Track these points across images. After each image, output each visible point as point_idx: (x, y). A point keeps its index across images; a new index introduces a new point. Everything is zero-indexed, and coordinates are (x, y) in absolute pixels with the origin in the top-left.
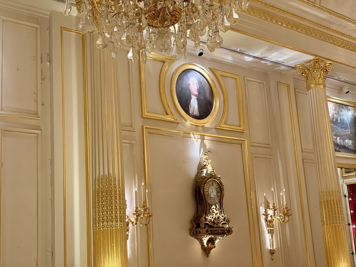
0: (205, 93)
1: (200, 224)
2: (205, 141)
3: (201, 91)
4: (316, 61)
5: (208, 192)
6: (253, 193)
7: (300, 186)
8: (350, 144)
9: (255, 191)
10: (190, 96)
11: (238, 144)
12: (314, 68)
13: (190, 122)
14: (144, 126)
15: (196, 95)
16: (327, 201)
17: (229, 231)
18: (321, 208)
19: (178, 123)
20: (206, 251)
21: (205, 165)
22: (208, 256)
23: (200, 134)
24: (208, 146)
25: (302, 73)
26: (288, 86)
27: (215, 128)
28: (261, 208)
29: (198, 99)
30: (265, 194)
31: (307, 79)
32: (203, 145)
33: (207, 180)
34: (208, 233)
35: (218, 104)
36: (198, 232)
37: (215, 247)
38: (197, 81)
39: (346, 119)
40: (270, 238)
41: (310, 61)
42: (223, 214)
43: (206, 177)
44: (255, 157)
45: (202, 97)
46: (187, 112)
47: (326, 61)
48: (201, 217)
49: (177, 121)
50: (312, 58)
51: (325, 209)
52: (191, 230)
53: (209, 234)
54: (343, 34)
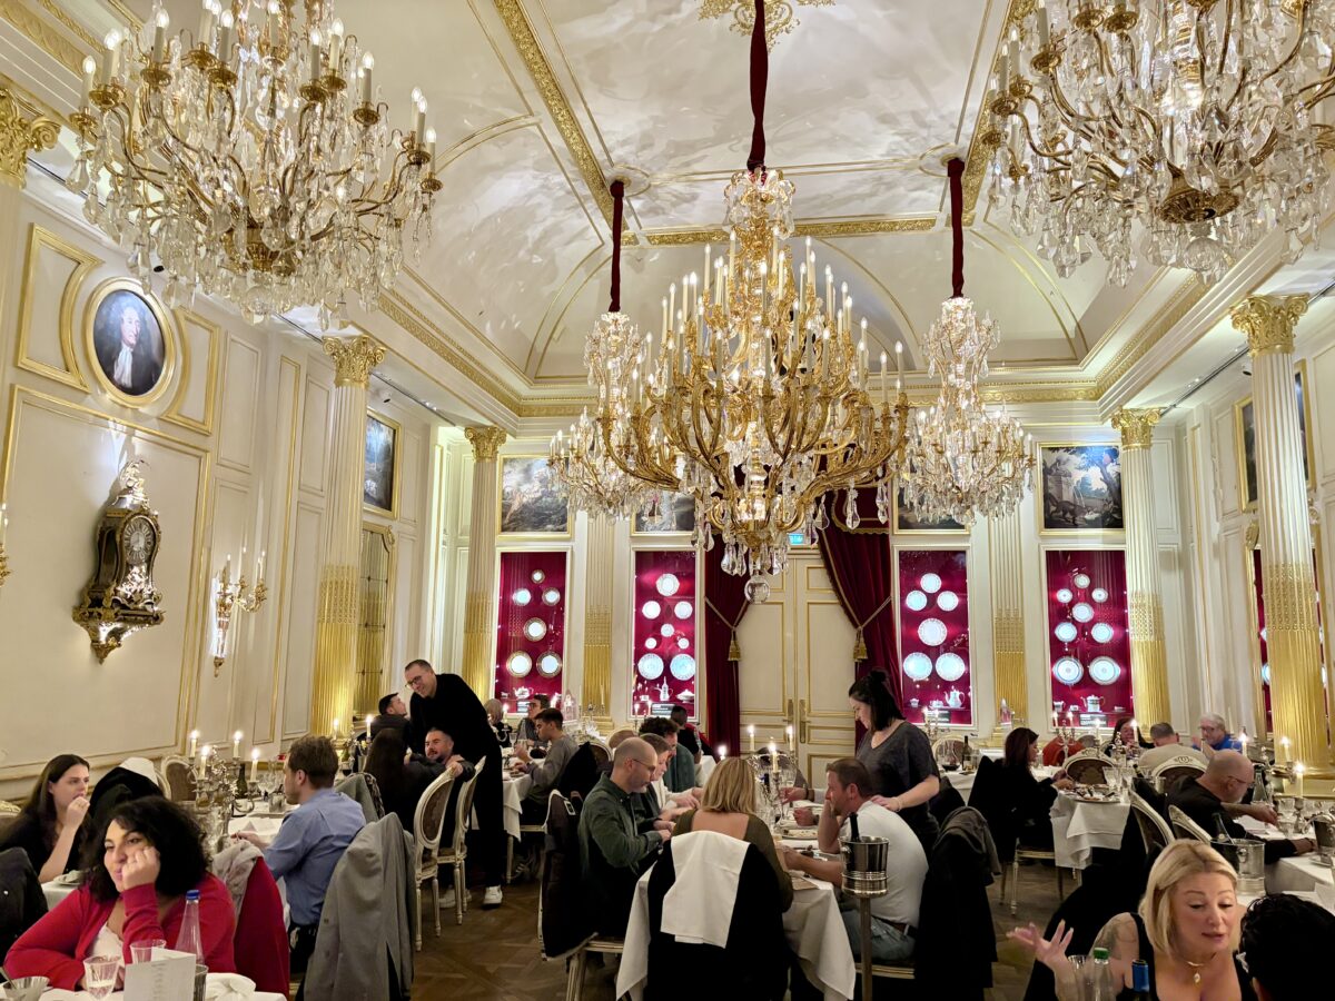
0: (150, 346)
1: (102, 600)
2: (134, 438)
3: (142, 338)
4: (363, 342)
5: (128, 539)
6: (204, 551)
7: (285, 548)
8: (373, 489)
9: (210, 550)
10: (120, 345)
11: (195, 456)
12: (357, 352)
13: (111, 395)
14: (17, 386)
15: (131, 345)
16: (337, 583)
17: (157, 619)
18: (322, 594)
19: (87, 393)
20: (100, 651)
21: (131, 488)
22: (101, 662)
23: (125, 423)
24: (138, 451)
25: (334, 354)
26: (298, 368)
27: (159, 419)
28: (214, 581)
29: (133, 354)
30: (229, 557)
31: (341, 367)
32: (128, 446)
33: (133, 516)
34: (117, 618)
35: (171, 373)
36: (95, 614)
37: (119, 645)
38: (137, 318)
39: (374, 445)
40: (221, 636)
41: (352, 338)
42: (150, 586)
43: (129, 511)
44: (222, 486)
45: (142, 353)
46: (109, 375)
47: (377, 344)
48: (108, 586)
49: (85, 389)
50: (358, 333)
51: (330, 595)
52: (77, 609)
53: (119, 621)
54: (410, 307)
